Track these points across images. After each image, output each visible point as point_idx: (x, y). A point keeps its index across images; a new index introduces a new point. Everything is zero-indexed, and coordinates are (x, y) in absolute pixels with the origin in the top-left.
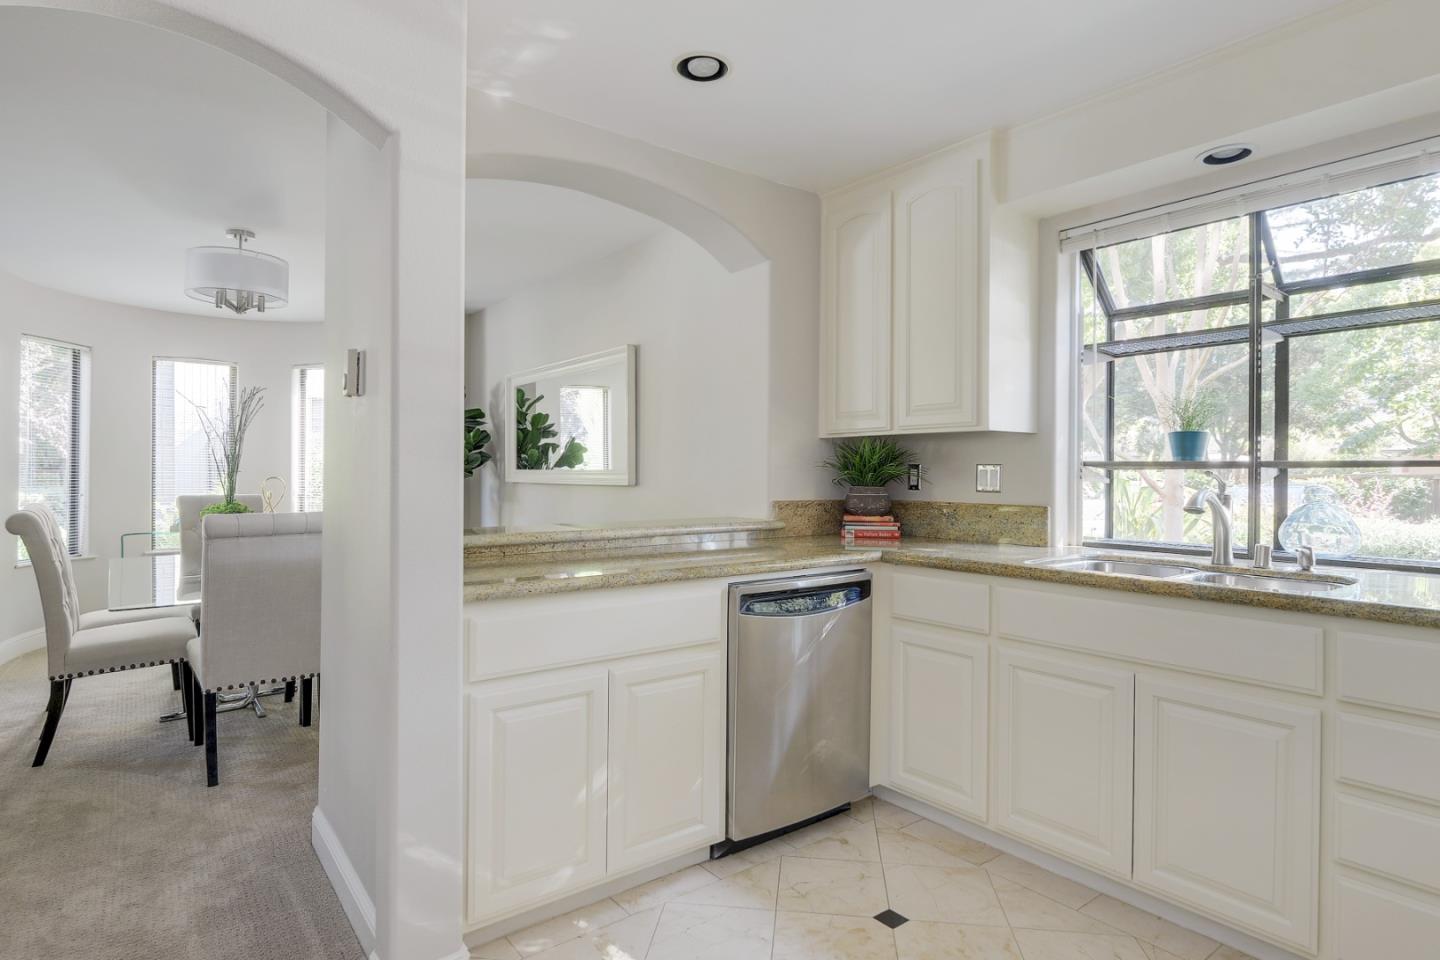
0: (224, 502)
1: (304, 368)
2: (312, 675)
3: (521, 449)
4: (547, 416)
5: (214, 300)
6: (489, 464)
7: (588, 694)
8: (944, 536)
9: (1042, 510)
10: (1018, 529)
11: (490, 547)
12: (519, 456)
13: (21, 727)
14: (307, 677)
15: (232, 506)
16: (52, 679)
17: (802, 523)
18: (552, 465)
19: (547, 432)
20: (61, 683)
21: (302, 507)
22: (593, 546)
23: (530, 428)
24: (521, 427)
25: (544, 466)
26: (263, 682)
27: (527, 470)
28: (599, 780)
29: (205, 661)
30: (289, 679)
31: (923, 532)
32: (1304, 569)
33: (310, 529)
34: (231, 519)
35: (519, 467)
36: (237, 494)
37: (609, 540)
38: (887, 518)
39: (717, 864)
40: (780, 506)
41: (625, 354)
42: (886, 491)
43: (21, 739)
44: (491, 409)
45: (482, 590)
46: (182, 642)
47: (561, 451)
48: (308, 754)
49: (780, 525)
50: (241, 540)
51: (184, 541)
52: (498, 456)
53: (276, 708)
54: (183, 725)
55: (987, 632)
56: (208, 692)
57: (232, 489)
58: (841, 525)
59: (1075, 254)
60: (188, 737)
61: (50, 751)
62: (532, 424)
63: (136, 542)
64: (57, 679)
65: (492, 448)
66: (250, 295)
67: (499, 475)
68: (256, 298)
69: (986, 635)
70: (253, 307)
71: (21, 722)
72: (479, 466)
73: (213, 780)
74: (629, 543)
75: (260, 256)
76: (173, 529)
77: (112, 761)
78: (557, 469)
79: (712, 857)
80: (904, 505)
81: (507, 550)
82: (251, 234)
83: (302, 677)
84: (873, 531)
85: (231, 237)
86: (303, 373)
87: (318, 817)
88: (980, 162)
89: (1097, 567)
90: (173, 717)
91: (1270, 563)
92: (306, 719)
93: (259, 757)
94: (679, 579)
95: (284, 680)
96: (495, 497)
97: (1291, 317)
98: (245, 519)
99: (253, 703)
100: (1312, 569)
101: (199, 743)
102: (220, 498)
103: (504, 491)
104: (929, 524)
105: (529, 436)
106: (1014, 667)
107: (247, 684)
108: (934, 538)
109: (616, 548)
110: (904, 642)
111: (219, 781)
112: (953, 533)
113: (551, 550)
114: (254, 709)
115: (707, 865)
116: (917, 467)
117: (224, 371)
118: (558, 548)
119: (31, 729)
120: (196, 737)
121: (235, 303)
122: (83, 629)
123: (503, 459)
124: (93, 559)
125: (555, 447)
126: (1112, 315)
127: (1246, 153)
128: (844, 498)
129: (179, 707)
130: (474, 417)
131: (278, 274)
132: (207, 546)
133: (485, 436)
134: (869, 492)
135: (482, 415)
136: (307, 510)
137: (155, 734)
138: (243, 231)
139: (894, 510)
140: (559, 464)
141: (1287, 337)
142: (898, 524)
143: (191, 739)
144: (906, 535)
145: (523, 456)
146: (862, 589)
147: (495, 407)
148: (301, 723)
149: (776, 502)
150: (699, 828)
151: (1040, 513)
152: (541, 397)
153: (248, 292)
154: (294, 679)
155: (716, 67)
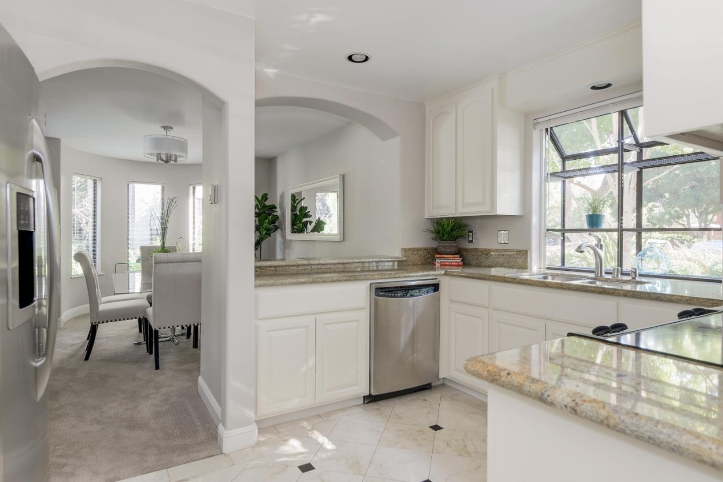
0: (160, 249)
1: (194, 185)
2: (198, 324)
3: (293, 224)
4: (307, 207)
5: (156, 158)
6: (279, 231)
7: (307, 327)
8: (483, 264)
9: (525, 252)
10: (515, 261)
11: (270, 267)
12: (292, 227)
13: (78, 346)
14: (196, 325)
15: (164, 249)
16: (92, 323)
17: (415, 258)
18: (309, 231)
19: (307, 215)
20: (96, 325)
21: (194, 251)
22: (316, 267)
23: (299, 214)
24: (294, 213)
25: (305, 232)
26: (178, 326)
27: (297, 234)
28: (311, 363)
29: (154, 316)
30: (188, 326)
31: (474, 263)
32: (633, 278)
33: (197, 260)
34: (163, 256)
35: (292, 233)
36: (166, 245)
37: (323, 265)
38: (456, 256)
39: (366, 405)
40: (405, 250)
41: (338, 179)
42: (456, 243)
43: (78, 350)
44: (280, 205)
45: (262, 282)
46: (144, 309)
47: (313, 225)
48: (197, 359)
49: (405, 259)
50: (169, 264)
51: (143, 266)
52: (283, 227)
53: (183, 341)
54: (144, 347)
55: (488, 306)
56: (155, 329)
57: (163, 243)
58: (434, 259)
59: (542, 130)
60: (146, 351)
61: (91, 355)
62: (300, 211)
63: (122, 267)
64: (94, 324)
65: (280, 223)
66: (171, 155)
67: (283, 236)
68: (174, 156)
69: (488, 308)
70: (172, 160)
71: (77, 344)
72: (275, 231)
73: (157, 367)
74: (331, 266)
75: (175, 138)
76: (138, 261)
77: (116, 359)
78: (312, 233)
79: (364, 403)
80: (467, 250)
81: (278, 269)
82: (171, 128)
83: (194, 325)
84: (449, 262)
85: (163, 129)
86: (194, 188)
87: (201, 380)
88: (493, 90)
89: (545, 278)
90: (139, 343)
91: (619, 276)
92: (196, 345)
93: (176, 359)
94: (347, 280)
95: (186, 326)
96: (282, 247)
97: (643, 159)
98: (170, 256)
99: (173, 338)
100: (637, 278)
101: (151, 353)
102: (158, 247)
103: (286, 244)
104: (477, 259)
105: (298, 217)
106: (499, 322)
107: (171, 327)
108: (479, 265)
109: (326, 268)
110: (455, 312)
111: (160, 367)
112: (487, 263)
113: (296, 268)
114: (173, 341)
115: (362, 406)
116: (472, 232)
117: (159, 188)
118: (300, 268)
119: (82, 346)
120: (150, 351)
121: (164, 159)
122: (103, 303)
123: (285, 229)
124: (102, 275)
125: (311, 222)
126: (564, 158)
127: (609, 85)
128: (436, 247)
129: (142, 339)
130: (272, 208)
131: (182, 146)
132: (155, 266)
133: (277, 218)
134: (447, 244)
135: (276, 208)
136: (196, 252)
137: (132, 350)
138: (168, 127)
139: (459, 252)
140: (313, 231)
141: (641, 169)
142: (461, 259)
143: (148, 352)
144: (465, 264)
145: (295, 227)
146: (436, 287)
147: (282, 203)
148: (193, 347)
149: (403, 248)
150: (357, 387)
151: (524, 253)
152: (304, 198)
153: (170, 155)
154: (190, 325)
155: (364, 58)
